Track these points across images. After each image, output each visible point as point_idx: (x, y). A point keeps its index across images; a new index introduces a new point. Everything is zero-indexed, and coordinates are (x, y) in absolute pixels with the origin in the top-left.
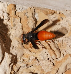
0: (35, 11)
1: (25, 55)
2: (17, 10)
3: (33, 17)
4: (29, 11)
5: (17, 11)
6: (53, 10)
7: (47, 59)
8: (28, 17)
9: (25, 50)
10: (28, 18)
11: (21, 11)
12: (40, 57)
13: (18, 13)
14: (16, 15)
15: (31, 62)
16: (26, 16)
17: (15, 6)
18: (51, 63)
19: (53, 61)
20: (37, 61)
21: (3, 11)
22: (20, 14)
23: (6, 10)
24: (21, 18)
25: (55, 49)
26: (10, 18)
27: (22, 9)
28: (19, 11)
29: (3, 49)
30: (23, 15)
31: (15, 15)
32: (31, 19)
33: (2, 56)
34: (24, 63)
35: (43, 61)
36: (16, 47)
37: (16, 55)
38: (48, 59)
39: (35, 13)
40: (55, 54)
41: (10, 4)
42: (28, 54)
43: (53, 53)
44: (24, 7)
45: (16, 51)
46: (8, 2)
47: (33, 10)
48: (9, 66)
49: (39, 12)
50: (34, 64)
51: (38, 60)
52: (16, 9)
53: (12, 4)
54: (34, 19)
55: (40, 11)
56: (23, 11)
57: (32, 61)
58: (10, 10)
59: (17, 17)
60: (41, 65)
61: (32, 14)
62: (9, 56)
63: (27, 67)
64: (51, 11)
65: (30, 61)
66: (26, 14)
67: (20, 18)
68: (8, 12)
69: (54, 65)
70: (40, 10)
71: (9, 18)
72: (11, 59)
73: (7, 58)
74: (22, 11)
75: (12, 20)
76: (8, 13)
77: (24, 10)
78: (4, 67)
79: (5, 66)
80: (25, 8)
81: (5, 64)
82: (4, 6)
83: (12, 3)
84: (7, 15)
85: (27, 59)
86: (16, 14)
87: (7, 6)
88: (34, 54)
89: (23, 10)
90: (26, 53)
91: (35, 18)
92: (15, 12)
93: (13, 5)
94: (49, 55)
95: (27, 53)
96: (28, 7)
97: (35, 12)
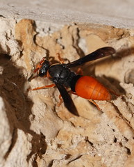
0: (80, 33)
1: (61, 134)
2: (38, 33)
3: (74, 47)
4: (65, 33)
5: (39, 35)
6: (119, 29)
7: (112, 140)
8: (64, 48)
9: (60, 122)
10: (64, 51)
11: (47, 35)
12: (95, 136)
13: (41, 39)
14: (37, 45)
15: (77, 150)
16: (58, 45)
17: (34, 25)
18: (123, 149)
19: (127, 145)
20: (90, 147)
21: (7, 36)
22: (44, 42)
23: (13, 33)
24: (48, 51)
25: (129, 116)
26: (23, 53)
27: (50, 29)
28: (42, 34)
29: (11, 121)
30: (51, 42)
31: (35, 45)
32: (71, 53)
33: (11, 138)
34: (61, 153)
35: (104, 146)
36: (41, 117)
37: (42, 134)
38: (115, 141)
39: (79, 37)
40: (131, 128)
41: (22, 21)
42: (69, 132)
43: (126, 125)
44: (53, 25)
45: (40, 126)
46: (16, 16)
47: (75, 32)
48: (28, 160)
49: (87, 35)
50: (83, 153)
51: (91, 144)
52: (35, 31)
53: (26, 20)
54: (77, 50)
55: (90, 32)
56: (51, 35)
57: (79, 147)
58: (22, 33)
59: (39, 48)
60: (99, 155)
61: (71, 41)
62: (25, 138)
63: (66, 161)
64: (115, 31)
65: (74, 146)
66: (59, 41)
67: (45, 51)
68: (19, 39)
69: (129, 152)
70: (91, 30)
71: (21, 52)
72: (30, 145)
73: (23, 142)
74: (49, 35)
75: (29, 54)
76: (17, 41)
77: (55, 32)
78: (16, 162)
79: (18, 161)
80: (55, 28)
81: (18, 155)
82: (8, 24)
83: (27, 17)
84: (16, 44)
85: (66, 144)
86: (37, 41)
87: (14, 25)
88: (81, 130)
89: (51, 32)
90: (63, 130)
91: (80, 49)
92: (35, 36)
93: (29, 22)
94: (117, 130)
95: (65, 128)
96: (63, 26)
97: (78, 35)
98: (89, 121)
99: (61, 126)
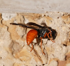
9: (14, 59)
13: (6, 22)
14: (3, 25)
17: (1, 15)
24: (8, 27)
25: (41, 55)
27: (10, 17)
36: (5, 58)
39: (24, 19)
42: (19, 64)
45: (3, 62)
47: (22, 17)
52: (2, 18)
56: (11, 19)
64: (36, 15)
74: (9, 20)
92: (2, 21)
95: (17, 62)
98: (29, 58)
99: (15, 61)
